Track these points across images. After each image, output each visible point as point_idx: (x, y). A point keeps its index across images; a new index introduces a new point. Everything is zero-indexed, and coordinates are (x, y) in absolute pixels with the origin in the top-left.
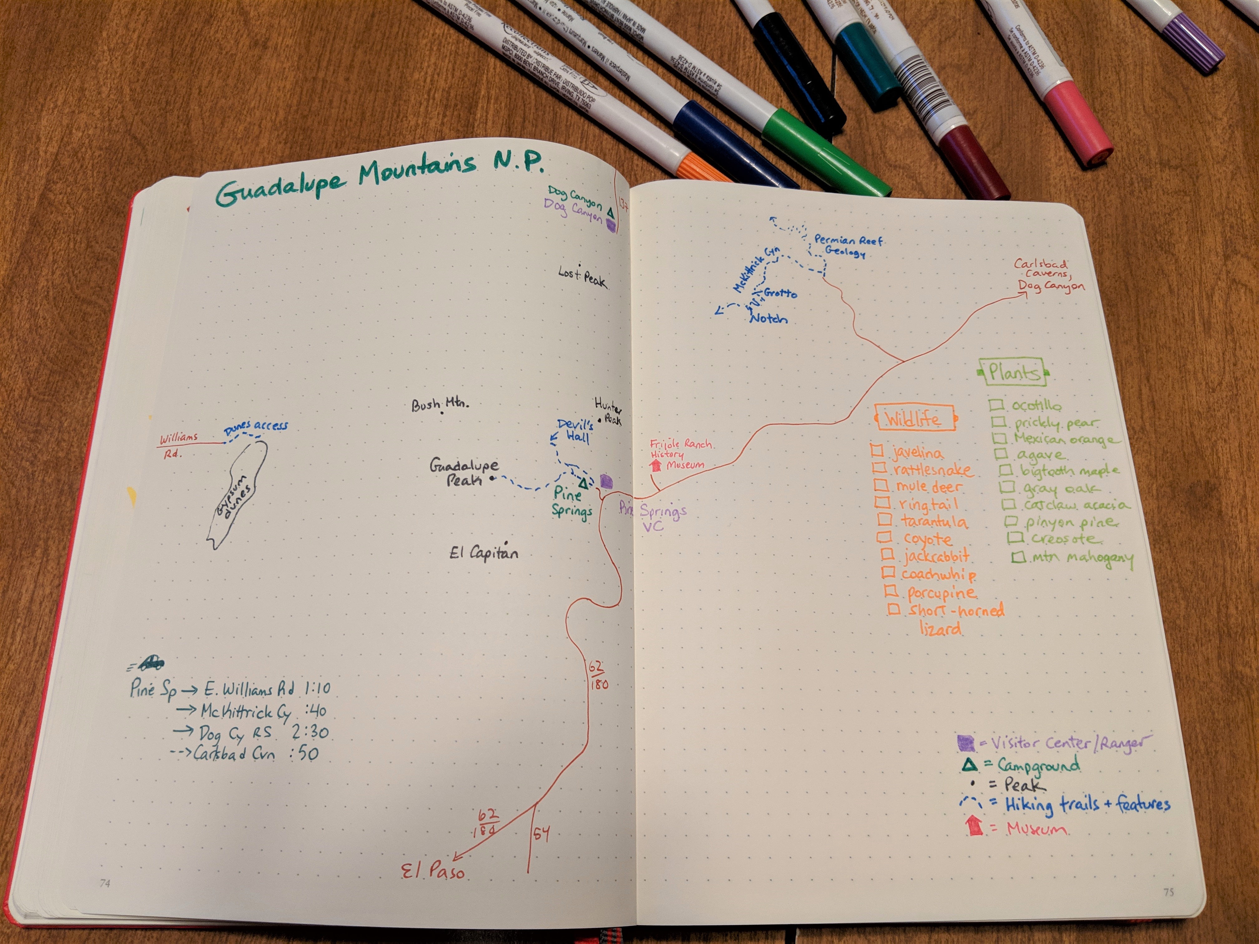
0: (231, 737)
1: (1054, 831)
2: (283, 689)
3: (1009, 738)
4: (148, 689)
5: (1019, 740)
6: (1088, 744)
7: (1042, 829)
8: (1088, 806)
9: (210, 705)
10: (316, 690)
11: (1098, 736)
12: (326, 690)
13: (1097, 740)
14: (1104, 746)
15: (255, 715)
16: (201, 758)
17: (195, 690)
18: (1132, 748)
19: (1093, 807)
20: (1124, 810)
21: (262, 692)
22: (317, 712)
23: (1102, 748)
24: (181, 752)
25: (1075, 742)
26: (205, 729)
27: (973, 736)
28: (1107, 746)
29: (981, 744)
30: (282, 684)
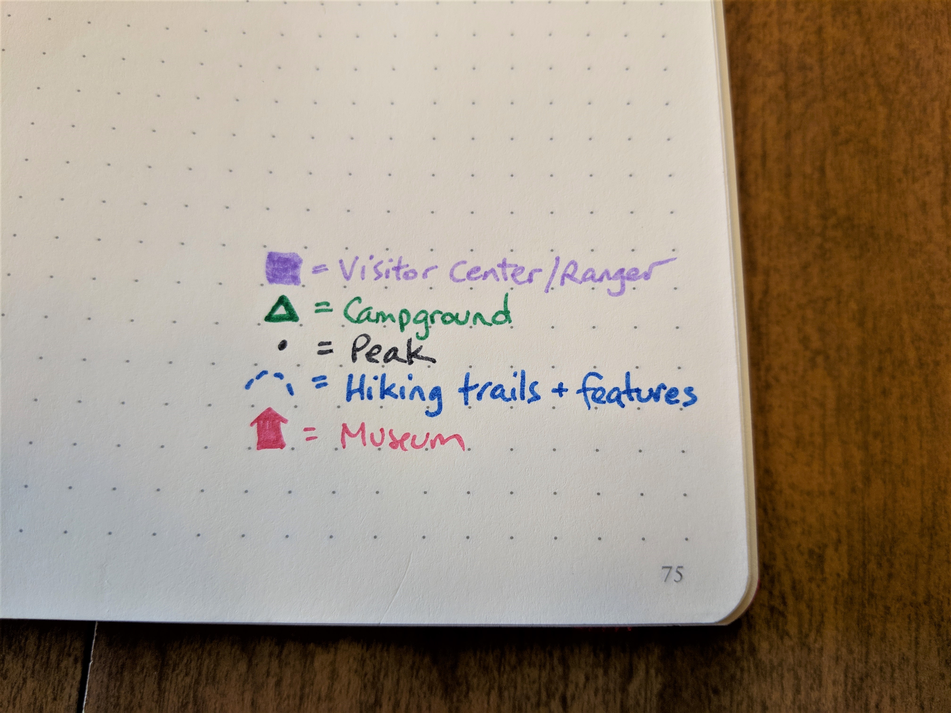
1: (438, 441)
3: (375, 261)
5: (395, 264)
6: (536, 275)
7: (414, 437)
8: (518, 394)
11: (558, 259)
13: (556, 267)
14: (567, 280)
18: (627, 282)
19: (528, 395)
20: (593, 404)
23: (562, 283)
25: (509, 271)
27: (302, 254)
28: (575, 280)
29: (316, 270)
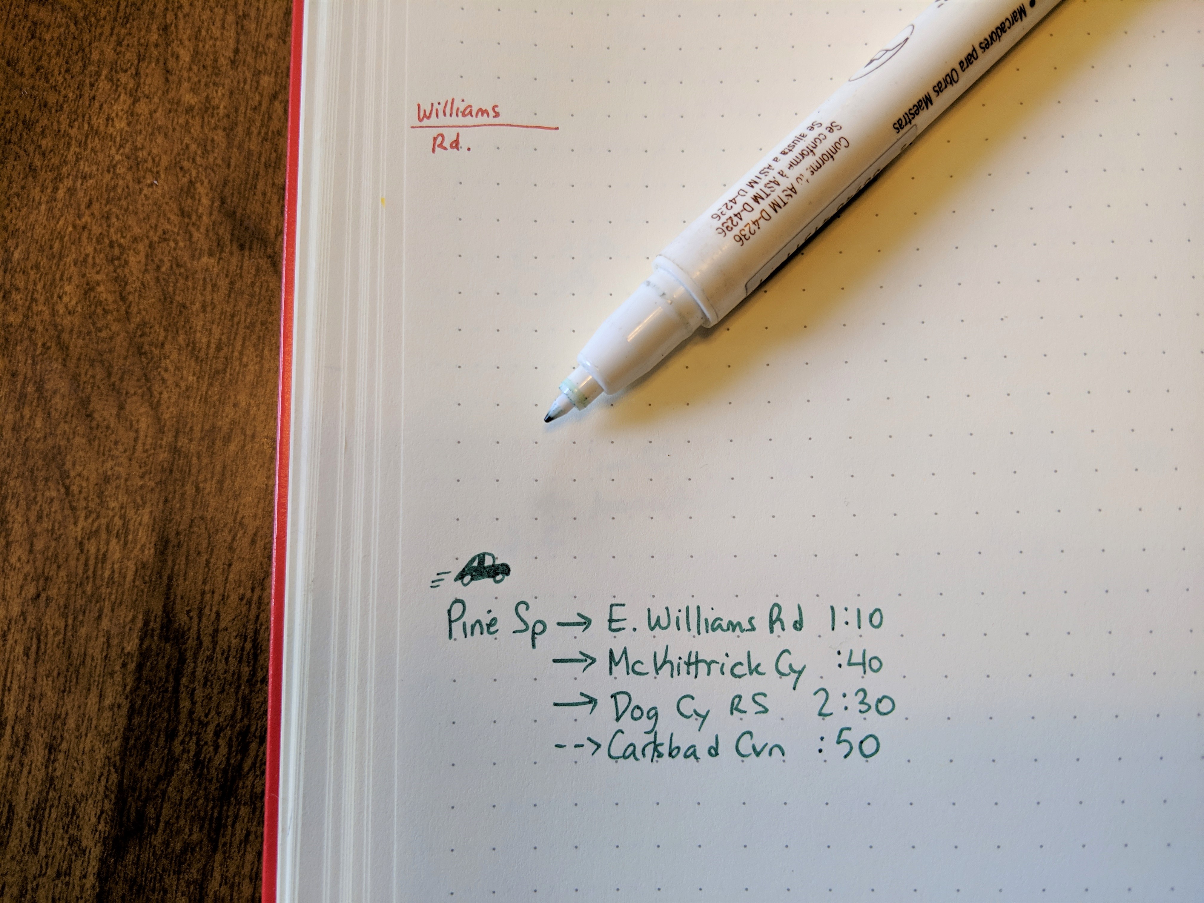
0: (682, 714)
2: (778, 619)
4: (485, 621)
9: (625, 651)
10: (854, 622)
12: (876, 619)
15: (727, 670)
16: (624, 757)
17: (587, 622)
21: (733, 626)
22: (864, 664)
24: (577, 746)
26: (623, 700)
30: (776, 610)
